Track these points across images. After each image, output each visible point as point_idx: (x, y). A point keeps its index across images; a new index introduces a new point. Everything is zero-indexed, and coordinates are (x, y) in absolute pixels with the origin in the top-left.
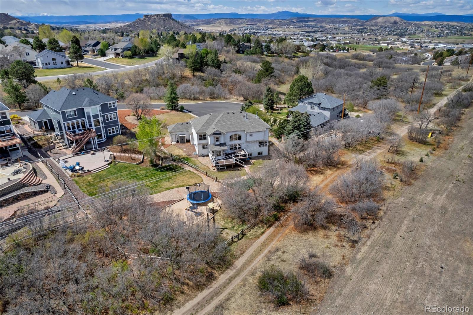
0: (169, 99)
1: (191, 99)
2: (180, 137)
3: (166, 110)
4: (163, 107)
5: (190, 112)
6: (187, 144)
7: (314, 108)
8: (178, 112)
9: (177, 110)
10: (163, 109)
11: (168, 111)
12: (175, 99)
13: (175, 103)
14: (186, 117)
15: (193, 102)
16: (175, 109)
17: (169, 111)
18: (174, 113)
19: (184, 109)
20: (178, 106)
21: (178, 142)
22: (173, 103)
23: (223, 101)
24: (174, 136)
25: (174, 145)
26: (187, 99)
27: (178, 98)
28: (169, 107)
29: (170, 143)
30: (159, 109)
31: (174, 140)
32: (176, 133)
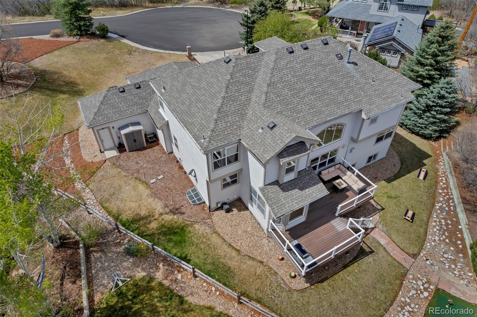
0: (67, 9)
1: (116, 6)
2: (126, 135)
3: (65, 39)
4: (57, 31)
5: (123, 37)
6: (150, 152)
7: (386, 9)
8: (95, 41)
9: (93, 35)
10: (57, 36)
11: (71, 39)
12: (82, 10)
13: (84, 19)
14: (117, 52)
15: (121, 13)
16: (87, 34)
17: (75, 39)
18: (86, 43)
19: (108, 31)
20: (91, 25)
21: (121, 148)
22: (79, 19)
23: (177, 6)
24: (105, 134)
25: (114, 161)
26: (107, 6)
27: (89, 5)
28: (71, 30)
29: (100, 158)
30: (47, 37)
31: (108, 143)
32: (111, 125)
